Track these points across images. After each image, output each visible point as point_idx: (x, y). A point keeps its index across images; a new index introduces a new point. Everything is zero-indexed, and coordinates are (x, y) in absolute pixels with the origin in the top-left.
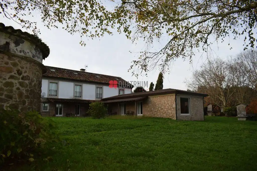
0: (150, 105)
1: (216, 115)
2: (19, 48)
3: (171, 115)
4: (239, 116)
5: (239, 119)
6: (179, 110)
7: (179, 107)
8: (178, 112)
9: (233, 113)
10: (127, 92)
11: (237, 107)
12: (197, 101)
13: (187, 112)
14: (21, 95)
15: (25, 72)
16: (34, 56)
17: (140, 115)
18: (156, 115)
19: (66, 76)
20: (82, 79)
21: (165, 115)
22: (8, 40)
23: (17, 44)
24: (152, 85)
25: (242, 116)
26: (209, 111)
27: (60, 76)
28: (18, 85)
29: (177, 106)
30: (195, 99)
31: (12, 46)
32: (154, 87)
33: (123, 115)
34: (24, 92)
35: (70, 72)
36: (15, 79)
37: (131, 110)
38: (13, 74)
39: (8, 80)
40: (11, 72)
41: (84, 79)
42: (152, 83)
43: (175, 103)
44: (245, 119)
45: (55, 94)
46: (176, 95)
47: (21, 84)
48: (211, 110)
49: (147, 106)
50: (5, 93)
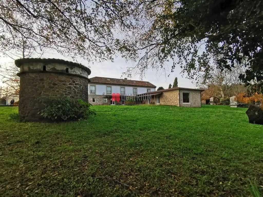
0: (164, 98)
1: (216, 104)
2: (73, 70)
3: (176, 104)
4: (231, 104)
5: (231, 107)
6: (182, 100)
7: (182, 98)
8: (181, 102)
9: (227, 102)
10: (152, 90)
11: (231, 98)
12: (196, 95)
13: (188, 102)
14: (75, 92)
15: (77, 81)
16: (81, 74)
17: (158, 104)
18: (167, 104)
19: (115, 82)
20: (124, 84)
21: (173, 104)
22: (67, 67)
23: (72, 69)
24: (170, 85)
25: (234, 104)
26: (211, 102)
27: (112, 82)
28: (73, 88)
29: (181, 98)
30: (194, 93)
31: (69, 70)
32: (172, 87)
33: (149, 104)
34: (77, 91)
35: (118, 80)
36: (72, 85)
37: (154, 101)
38: (70, 83)
39: (68, 86)
40: (70, 82)
41: (126, 84)
42: (170, 84)
43: (179, 96)
44: (236, 107)
45: (110, 93)
46: (179, 91)
47: (75, 87)
48: (212, 101)
49: (162, 99)
50: (68, 91)
